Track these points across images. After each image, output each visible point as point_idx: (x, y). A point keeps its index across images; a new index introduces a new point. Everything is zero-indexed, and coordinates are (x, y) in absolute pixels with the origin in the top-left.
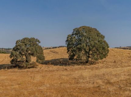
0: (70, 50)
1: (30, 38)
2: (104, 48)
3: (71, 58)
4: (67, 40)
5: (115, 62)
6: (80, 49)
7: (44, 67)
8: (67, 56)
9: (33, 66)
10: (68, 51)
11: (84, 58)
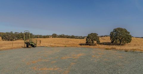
0: (112, 38)
1: (94, 33)
2: (129, 38)
3: (112, 42)
4: (110, 34)
5: (135, 45)
6: (117, 39)
7: (100, 46)
8: (110, 41)
9: (95, 45)
10: (111, 39)
11: (119, 42)
